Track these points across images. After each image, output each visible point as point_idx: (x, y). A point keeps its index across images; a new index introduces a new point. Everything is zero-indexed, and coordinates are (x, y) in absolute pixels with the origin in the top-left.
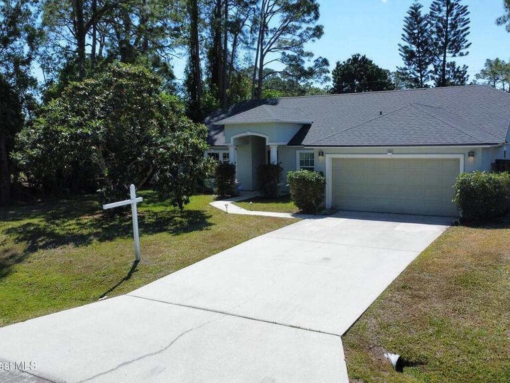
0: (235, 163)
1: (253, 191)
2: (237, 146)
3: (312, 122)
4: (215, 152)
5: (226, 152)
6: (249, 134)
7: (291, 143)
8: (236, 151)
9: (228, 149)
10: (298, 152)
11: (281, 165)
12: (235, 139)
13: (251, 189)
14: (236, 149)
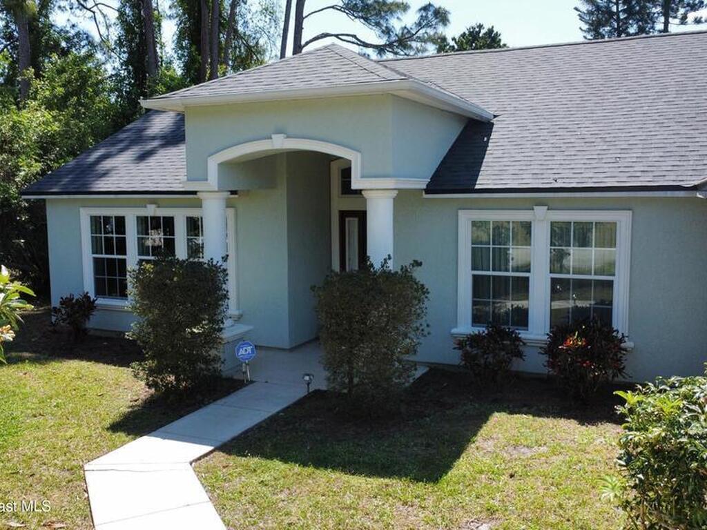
0: (225, 259)
1: (292, 350)
2: (233, 192)
3: (495, 116)
4: (162, 212)
5: (193, 213)
6: (280, 143)
7: (438, 184)
8: (231, 212)
9: (199, 204)
10: (465, 219)
11: (419, 275)
12: (226, 166)
13: (287, 345)
14: (229, 205)
